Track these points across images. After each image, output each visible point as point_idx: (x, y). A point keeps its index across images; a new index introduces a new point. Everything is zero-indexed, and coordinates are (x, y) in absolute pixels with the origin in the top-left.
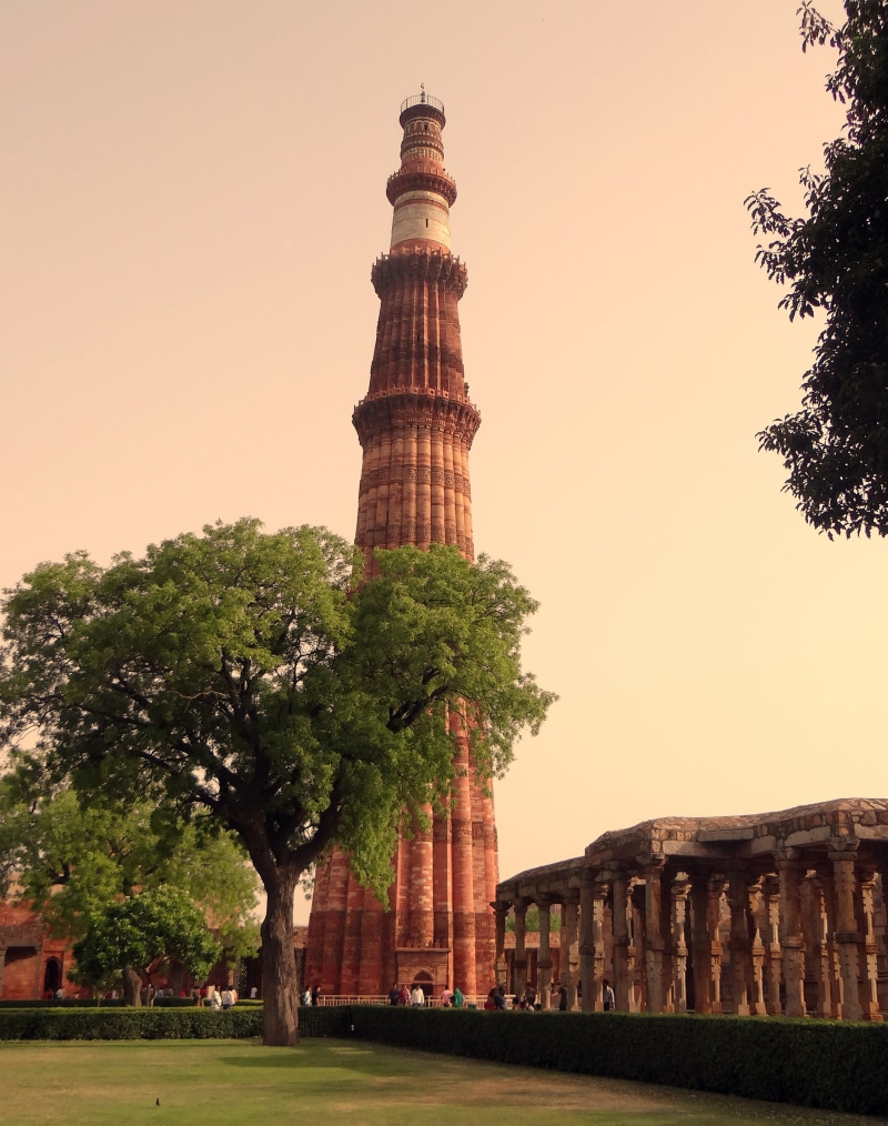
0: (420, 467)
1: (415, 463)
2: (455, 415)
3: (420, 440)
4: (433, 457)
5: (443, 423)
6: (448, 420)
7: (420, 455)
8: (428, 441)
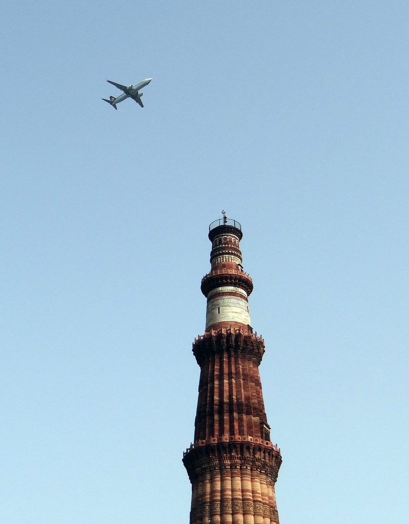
0: (212, 502)
1: (208, 500)
2: (236, 452)
3: (212, 481)
4: (223, 491)
5: (228, 462)
6: (231, 458)
7: (213, 492)
8: (218, 478)
